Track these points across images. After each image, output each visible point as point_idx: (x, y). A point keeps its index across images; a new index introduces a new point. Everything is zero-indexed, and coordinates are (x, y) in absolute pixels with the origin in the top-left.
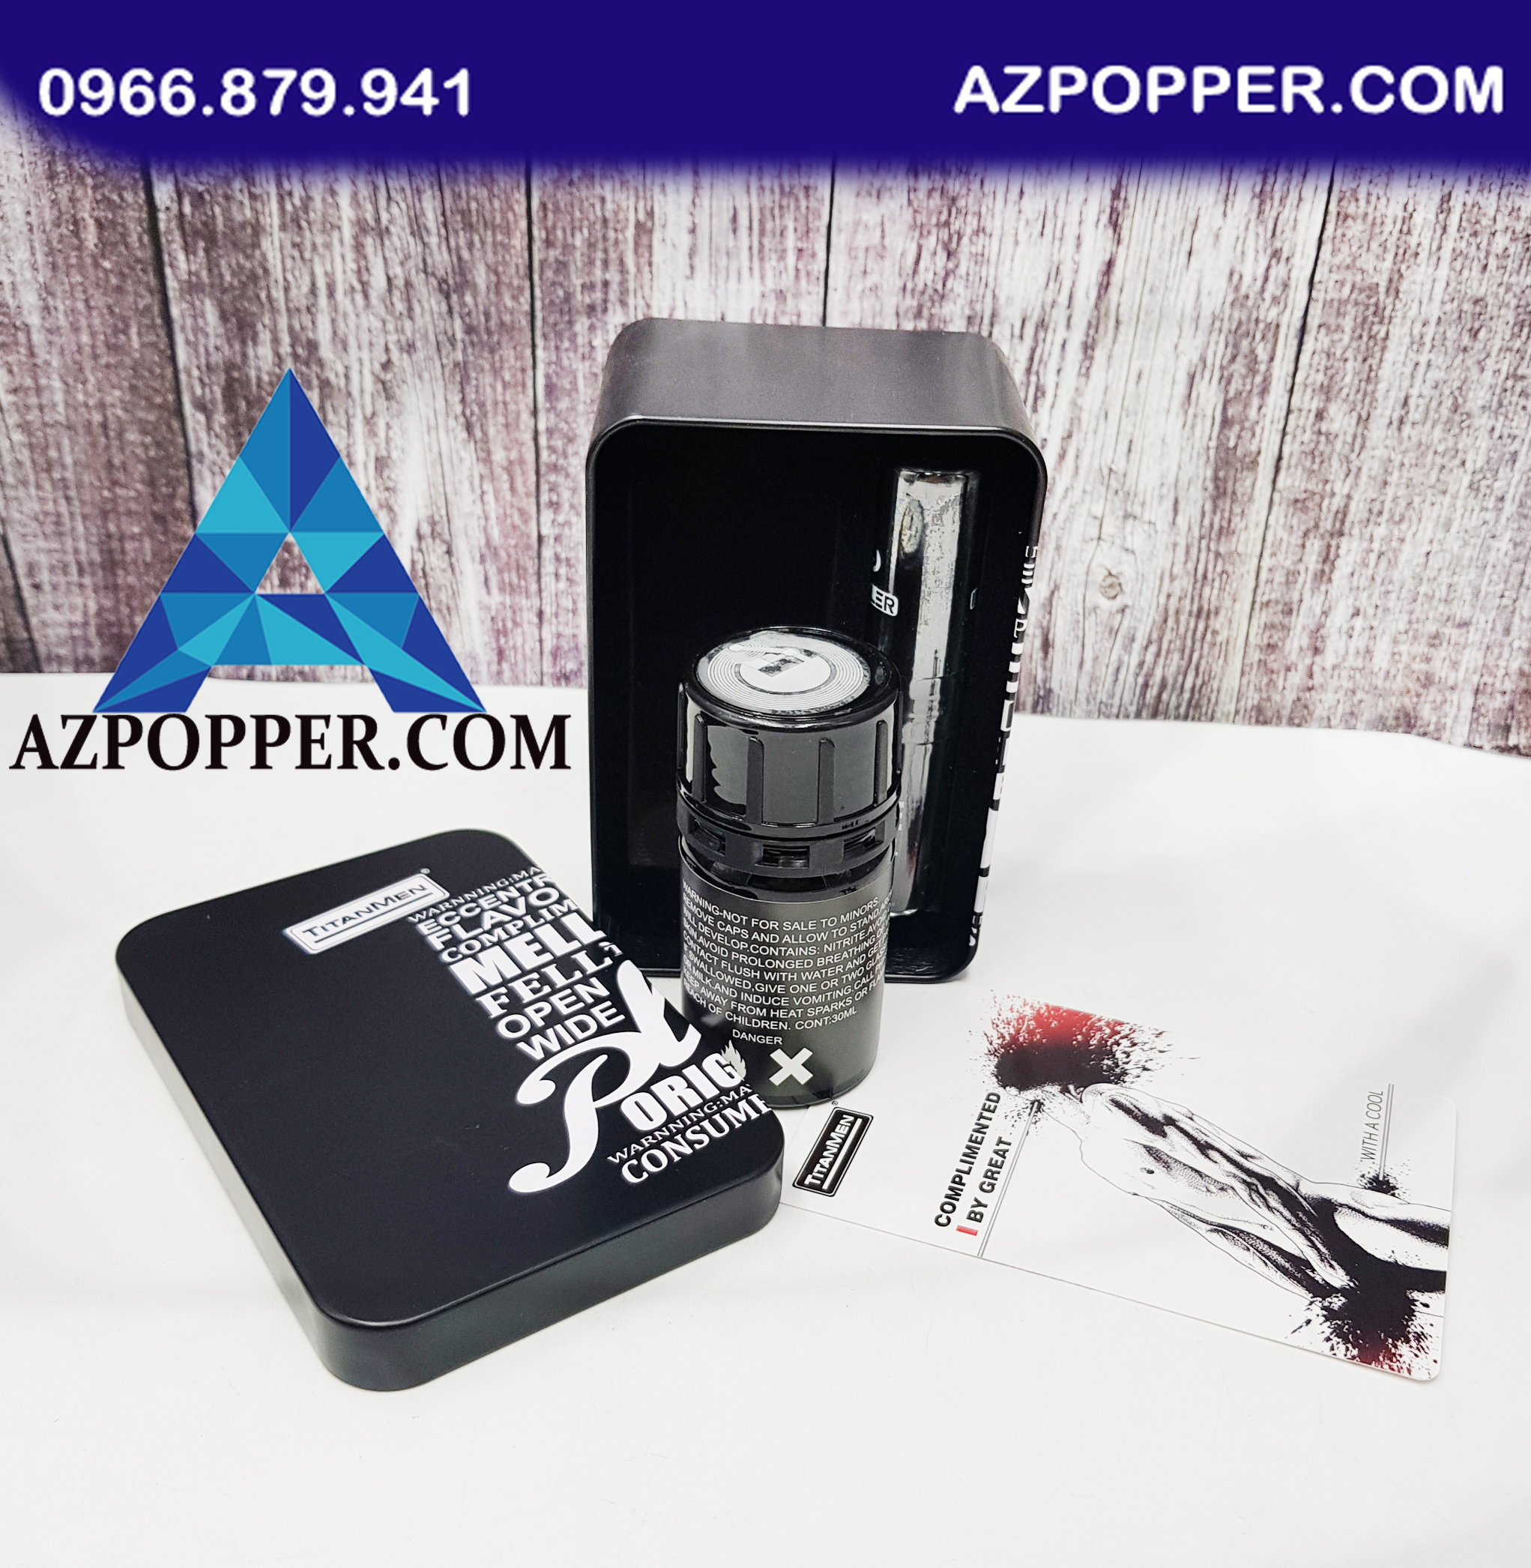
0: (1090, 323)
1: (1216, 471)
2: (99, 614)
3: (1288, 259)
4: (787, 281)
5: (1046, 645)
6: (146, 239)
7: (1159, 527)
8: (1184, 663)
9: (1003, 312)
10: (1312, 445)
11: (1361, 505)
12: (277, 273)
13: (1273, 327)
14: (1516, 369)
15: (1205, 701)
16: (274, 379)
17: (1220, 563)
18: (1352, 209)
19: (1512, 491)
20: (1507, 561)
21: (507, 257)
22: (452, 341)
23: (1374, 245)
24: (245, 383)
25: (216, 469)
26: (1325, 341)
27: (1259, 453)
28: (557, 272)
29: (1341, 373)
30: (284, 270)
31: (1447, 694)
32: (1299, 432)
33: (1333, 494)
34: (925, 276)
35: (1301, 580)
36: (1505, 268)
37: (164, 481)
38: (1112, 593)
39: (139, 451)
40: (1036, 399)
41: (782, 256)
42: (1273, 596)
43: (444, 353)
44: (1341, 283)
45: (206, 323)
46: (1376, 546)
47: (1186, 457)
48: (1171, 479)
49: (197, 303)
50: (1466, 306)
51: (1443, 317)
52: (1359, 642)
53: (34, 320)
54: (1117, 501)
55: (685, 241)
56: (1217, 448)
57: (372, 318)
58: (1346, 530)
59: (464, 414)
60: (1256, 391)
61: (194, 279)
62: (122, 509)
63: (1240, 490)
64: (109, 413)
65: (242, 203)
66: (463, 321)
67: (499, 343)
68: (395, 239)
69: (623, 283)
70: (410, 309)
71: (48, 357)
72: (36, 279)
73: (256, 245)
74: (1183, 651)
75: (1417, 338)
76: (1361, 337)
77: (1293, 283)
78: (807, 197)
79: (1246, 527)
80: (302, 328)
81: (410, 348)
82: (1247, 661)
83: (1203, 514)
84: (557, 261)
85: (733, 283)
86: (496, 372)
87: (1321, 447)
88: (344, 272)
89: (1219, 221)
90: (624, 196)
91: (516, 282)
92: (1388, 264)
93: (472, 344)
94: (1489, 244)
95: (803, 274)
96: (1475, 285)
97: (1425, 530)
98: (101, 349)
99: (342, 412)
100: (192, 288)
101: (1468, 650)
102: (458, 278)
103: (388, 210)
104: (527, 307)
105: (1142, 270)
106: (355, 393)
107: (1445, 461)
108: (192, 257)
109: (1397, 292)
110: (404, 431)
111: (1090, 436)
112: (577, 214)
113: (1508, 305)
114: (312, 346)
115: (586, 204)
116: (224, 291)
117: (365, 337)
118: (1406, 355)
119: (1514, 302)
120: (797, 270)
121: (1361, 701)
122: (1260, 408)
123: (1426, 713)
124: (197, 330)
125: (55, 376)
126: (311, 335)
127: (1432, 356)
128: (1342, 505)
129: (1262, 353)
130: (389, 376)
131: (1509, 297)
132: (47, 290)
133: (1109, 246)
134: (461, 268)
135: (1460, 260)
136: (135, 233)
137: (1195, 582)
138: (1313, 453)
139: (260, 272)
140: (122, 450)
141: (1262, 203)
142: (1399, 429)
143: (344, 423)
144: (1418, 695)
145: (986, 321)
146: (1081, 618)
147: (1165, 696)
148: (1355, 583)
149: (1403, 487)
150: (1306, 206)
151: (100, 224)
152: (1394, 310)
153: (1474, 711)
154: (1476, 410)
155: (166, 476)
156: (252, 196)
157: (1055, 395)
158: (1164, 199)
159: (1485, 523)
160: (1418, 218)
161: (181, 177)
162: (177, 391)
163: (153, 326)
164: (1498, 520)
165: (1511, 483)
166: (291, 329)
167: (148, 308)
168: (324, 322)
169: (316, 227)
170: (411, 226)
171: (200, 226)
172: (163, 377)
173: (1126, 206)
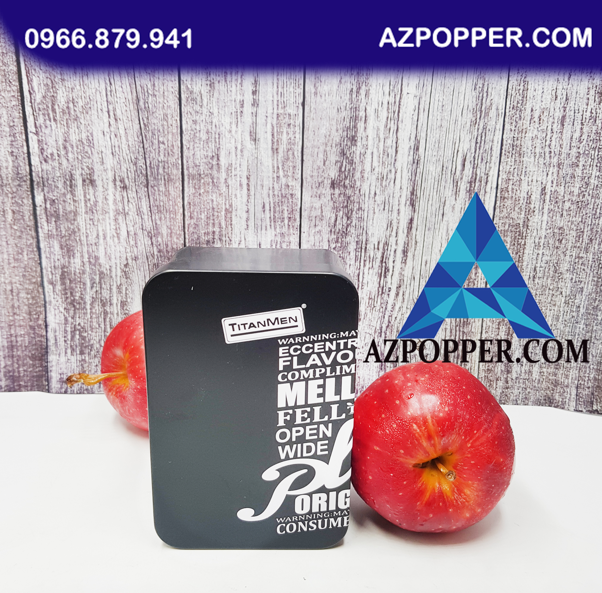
0: (405, 242)
2: (5, 367)
4: (285, 230)
6: (32, 217)
9: (370, 239)
12: (83, 230)
14: (579, 254)
16: (81, 272)
18: (506, 195)
19: (583, 303)
20: (584, 332)
21: (175, 223)
22: (153, 255)
23: (516, 209)
24: (69, 273)
25: (56, 308)
28: (194, 228)
30: (86, 229)
34: (339, 227)
36: (570, 215)
39: (25, 301)
40: (385, 273)
41: (283, 220)
43: (149, 260)
44: (504, 224)
45: (55, 251)
49: (51, 242)
51: (547, 235)
55: (245, 215)
57: (121, 247)
61: (50, 233)
62: (17, 324)
64: (13, 286)
65: (70, 204)
66: (157, 248)
68: (131, 217)
69: (220, 232)
70: (136, 243)
73: (75, 220)
75: (537, 244)
76: (514, 244)
78: (292, 198)
79: (474, 322)
80: (93, 252)
81: (136, 259)
84: (194, 224)
85: (264, 231)
88: (110, 230)
89: (454, 202)
90: (220, 199)
91: (178, 232)
92: (523, 215)
94: (563, 206)
95: (291, 226)
96: (559, 222)
98: (12, 261)
99: (108, 284)
100: (49, 236)
101: (571, 371)
102: (155, 231)
103: (128, 206)
104: (183, 242)
105: (425, 221)
106: (114, 276)
107: (553, 293)
108: (49, 224)
109: (528, 226)
110: (133, 291)
111: (408, 286)
112: (203, 206)
113: (573, 230)
114: (97, 258)
115: (206, 202)
116: (62, 237)
117: (118, 255)
118: (533, 251)
119: (575, 228)
120: (289, 226)
121: (529, 393)
122: (476, 274)
123: (557, 397)
124: (51, 253)
126: (96, 254)
127: (543, 251)
130: (127, 270)
131: (573, 226)
133: (411, 213)
134: (156, 227)
135: (552, 212)
136: (27, 215)
139: (76, 230)
140: (18, 300)
142: (534, 281)
143: (109, 288)
144: (553, 390)
145: (364, 243)
150: (488, 195)
151: (14, 212)
152: (526, 233)
153: (577, 395)
154: (564, 272)
155: (35, 310)
156: (74, 201)
157: (393, 271)
158: (431, 194)
159: (573, 317)
160: (533, 197)
161: (46, 194)
162: (42, 277)
163: (33, 251)
164: (578, 316)
165: (581, 300)
166: (88, 252)
167: (31, 244)
168: (101, 249)
169: (100, 212)
170: (137, 212)
171: (53, 213)
172: (36, 271)
173: (417, 198)
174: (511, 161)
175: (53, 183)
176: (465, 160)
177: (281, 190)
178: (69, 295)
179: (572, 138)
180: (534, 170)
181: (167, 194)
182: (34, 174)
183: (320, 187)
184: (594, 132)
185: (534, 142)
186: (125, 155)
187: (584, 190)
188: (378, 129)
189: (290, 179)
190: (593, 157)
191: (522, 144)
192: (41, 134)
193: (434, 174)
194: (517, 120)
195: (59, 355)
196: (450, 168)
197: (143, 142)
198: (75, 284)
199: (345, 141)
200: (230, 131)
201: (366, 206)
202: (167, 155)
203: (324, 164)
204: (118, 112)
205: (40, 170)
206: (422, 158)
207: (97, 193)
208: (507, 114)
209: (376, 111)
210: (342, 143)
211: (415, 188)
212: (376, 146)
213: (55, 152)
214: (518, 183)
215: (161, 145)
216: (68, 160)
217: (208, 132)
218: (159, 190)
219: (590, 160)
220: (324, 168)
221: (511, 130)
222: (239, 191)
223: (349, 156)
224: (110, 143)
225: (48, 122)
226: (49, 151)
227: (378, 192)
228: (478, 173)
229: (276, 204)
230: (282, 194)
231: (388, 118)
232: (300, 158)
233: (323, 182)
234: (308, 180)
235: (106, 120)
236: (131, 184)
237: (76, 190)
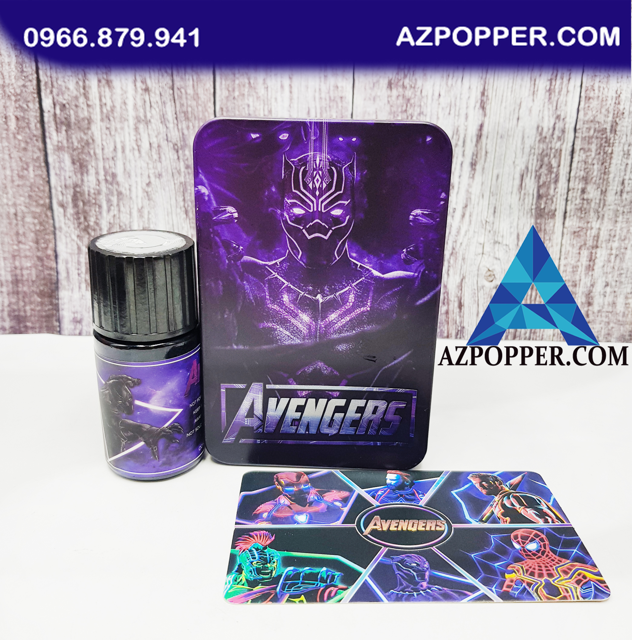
0: (473, 154)
1: (536, 218)
2: (9, 306)
3: (564, 119)
5: (460, 306)
6: (39, 125)
7: (511, 247)
10: (581, 205)
11: (606, 232)
12: (98, 141)
13: (559, 151)
16: (96, 192)
18: (592, 95)
22: (179, 172)
23: (603, 111)
24: (82, 194)
25: (68, 235)
26: (583, 156)
27: (556, 210)
29: (592, 171)
30: (102, 140)
32: (574, 199)
33: (592, 228)
35: (579, 270)
37: (43, 241)
38: (491, 279)
39: (32, 227)
42: (567, 278)
43: (175, 178)
44: (589, 129)
45: (65, 166)
46: (614, 252)
47: (521, 214)
48: (515, 224)
49: (61, 156)
52: (609, 299)
54: (490, 235)
56: (536, 208)
57: (142, 162)
58: (599, 245)
59: (184, 207)
60: (552, 181)
61: (60, 144)
62: (22, 255)
63: (548, 229)
64: (18, 209)
65: (83, 109)
66: (185, 163)
68: (153, 125)
70: (160, 158)
73: (89, 128)
75: (626, 152)
76: (600, 153)
77: (567, 130)
78: (342, 101)
79: (552, 246)
80: (110, 167)
81: (160, 176)
87: (585, 206)
88: (130, 141)
89: (530, 103)
92: (610, 118)
98: (16, 178)
99: (127, 207)
100: (59, 148)
102: (182, 143)
103: (150, 112)
105: (496, 127)
106: (134, 197)
108: (59, 134)
109: (616, 131)
111: (476, 206)
114: (114, 176)
115: (241, 108)
116: (74, 150)
117: (139, 171)
118: (622, 160)
121: (612, 328)
122: (555, 189)
124: (61, 168)
126: (114, 171)
128: (596, 233)
129: (554, 163)
130: (149, 189)
133: (481, 118)
136: (34, 123)
138: (581, 209)
139: (91, 141)
140: (24, 226)
141: (550, 94)
142: (621, 195)
143: (128, 212)
146: (476, 292)
148: (605, 271)
149: (625, 223)
150: (570, 95)
151: (17, 118)
152: (614, 140)
155: (43, 238)
156: (88, 106)
157: (459, 188)
158: (505, 94)
160: (623, 97)
161: (55, 97)
162: (50, 198)
163: (40, 167)
166: (104, 168)
167: (38, 158)
168: (120, 164)
169: (117, 120)
170: (161, 119)
171: (63, 120)
172: (44, 191)
173: (488, 99)
175: (63, 84)
177: (329, 92)
178: (82, 219)
181: (196, 97)
195: (72, 290)
198: (90, 206)
201: (429, 110)
207: (114, 97)
211: (486, 88)
218: (186, 93)
222: (279, 93)
227: (442, 94)
230: (330, 98)
233: (378, 82)
236: (154, 85)
237: (90, 92)
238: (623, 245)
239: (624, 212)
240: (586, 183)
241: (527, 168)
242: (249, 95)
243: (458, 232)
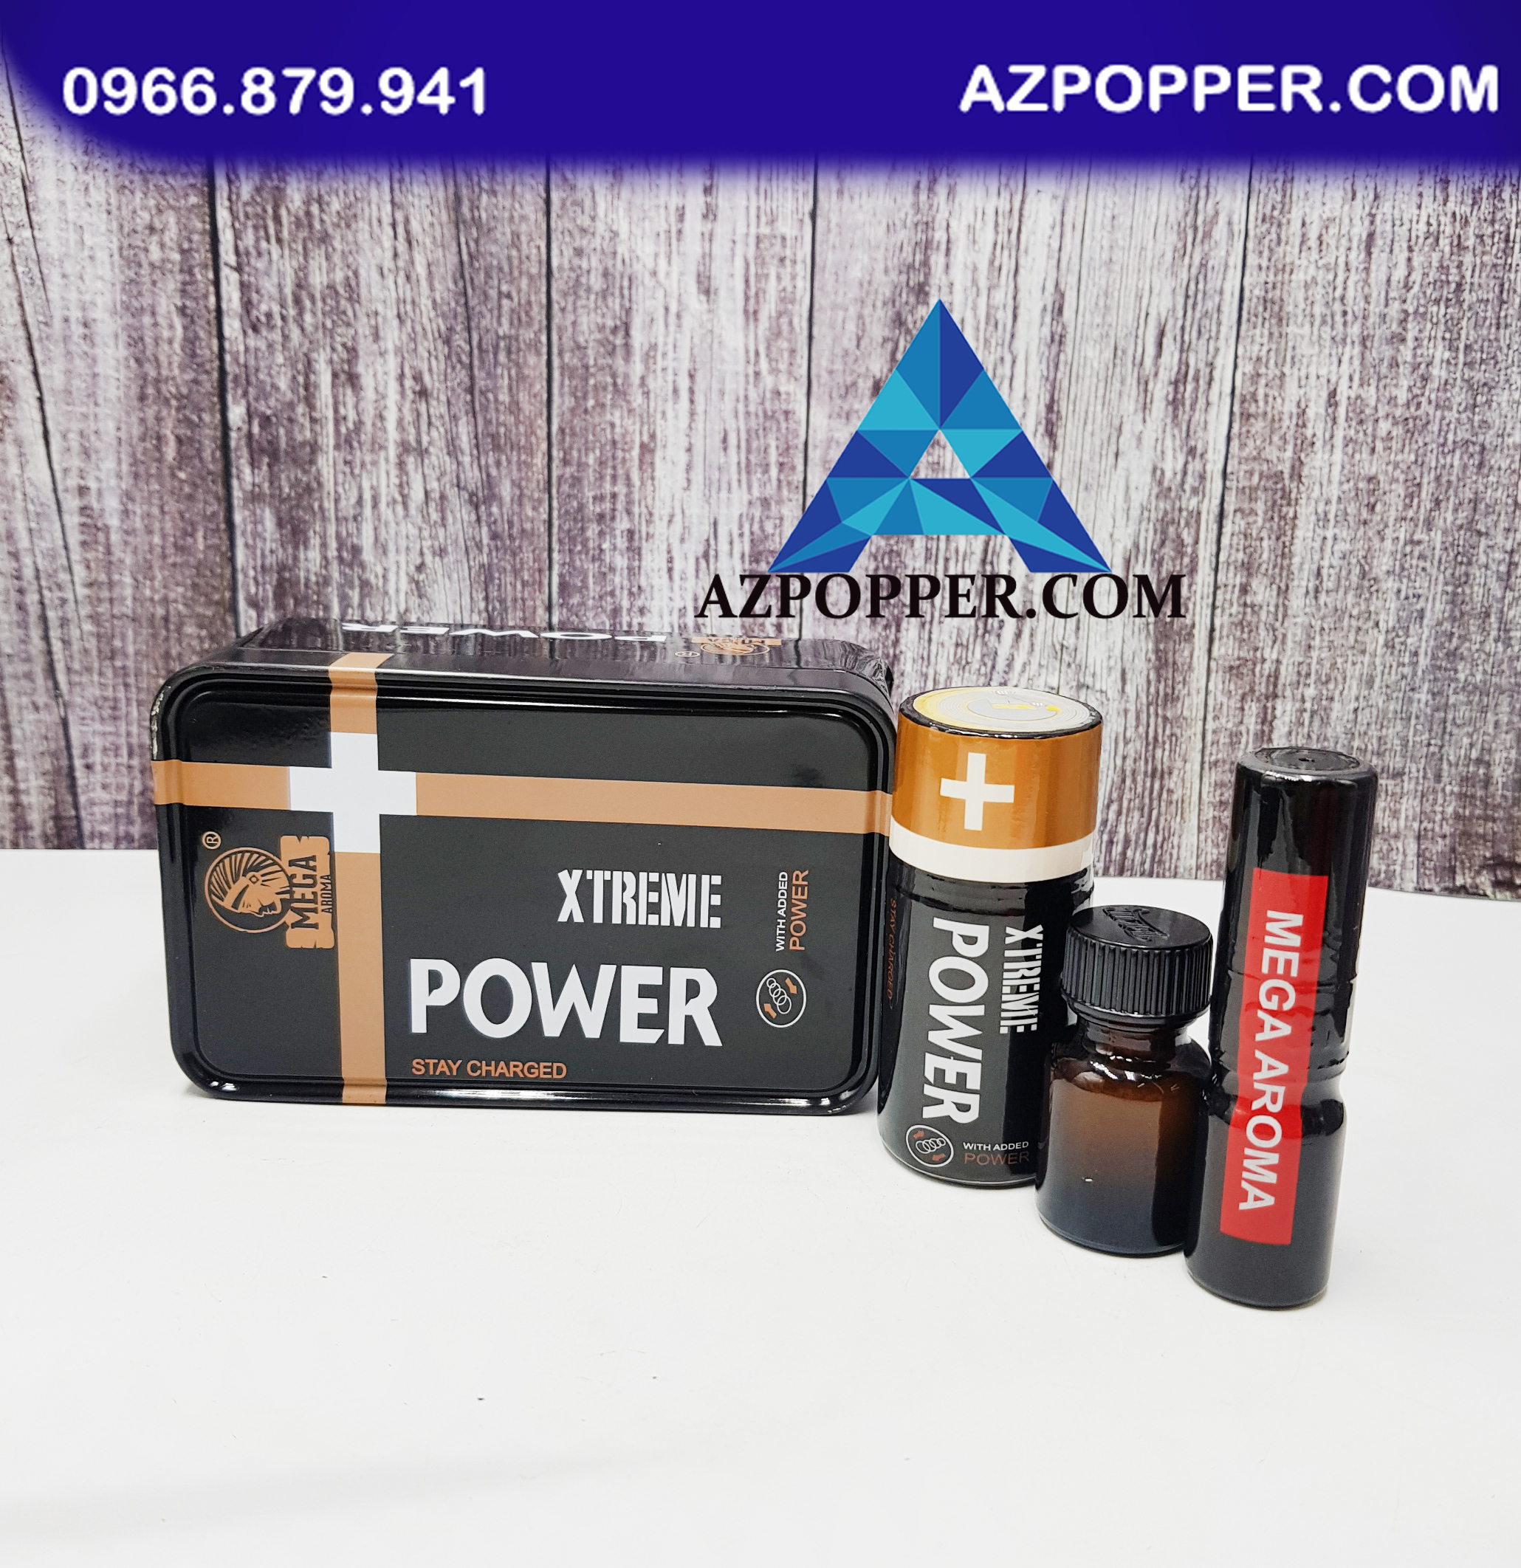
1: (1157, 642)
3: (1202, 455)
4: (770, 490)
6: (218, 454)
7: (1110, 695)
8: (1144, 820)
10: (1240, 616)
11: (1290, 668)
12: (329, 486)
13: (1195, 514)
14: (1412, 535)
15: (1168, 857)
16: (321, 580)
17: (1168, 726)
18: (1253, 409)
19: (1424, 644)
20: (1429, 711)
21: (530, 474)
22: (479, 546)
23: (1275, 439)
24: (295, 582)
26: (1242, 523)
27: (1193, 626)
28: (572, 486)
29: (1259, 551)
30: (336, 484)
31: (1392, 842)
32: (1227, 605)
33: (1264, 660)
35: (1243, 740)
36: (1390, 448)
39: (195, 643)
41: (766, 469)
42: (1220, 756)
43: (471, 556)
44: (1251, 473)
45: (264, 529)
46: (1308, 705)
47: (1128, 633)
48: (1117, 652)
49: (258, 511)
50: (1361, 485)
51: (1342, 496)
53: (114, 522)
54: (1071, 672)
55: (682, 458)
57: (409, 525)
58: (1279, 693)
59: (487, 610)
60: (1185, 571)
61: (257, 490)
63: (1179, 661)
64: (171, 608)
65: (302, 425)
66: (490, 528)
67: (520, 547)
68: (434, 458)
69: (628, 495)
70: (443, 518)
71: (122, 555)
72: (119, 487)
73: (313, 462)
74: (1142, 810)
75: (1322, 516)
76: (1272, 518)
77: (1208, 476)
78: (787, 420)
80: (348, 534)
81: (442, 552)
82: (1203, 818)
83: (1149, 682)
84: (572, 476)
85: (724, 494)
86: (516, 572)
87: (1249, 618)
88: (388, 485)
89: (1140, 427)
90: (630, 422)
91: (536, 495)
92: (1289, 453)
93: (497, 549)
94: (1374, 430)
95: (784, 483)
96: (1367, 465)
97: (1350, 688)
98: (170, 550)
100: (254, 497)
101: (1404, 800)
102: (486, 492)
103: (429, 433)
104: (545, 516)
105: (1077, 470)
106: (392, 591)
107: (1360, 623)
108: (256, 471)
109: (1300, 477)
112: (591, 437)
113: (1397, 481)
114: (356, 550)
115: (598, 428)
116: (282, 501)
117: (403, 543)
118: (1314, 531)
119: (1402, 477)
120: (779, 481)
122: (1190, 586)
124: (256, 535)
125: (127, 573)
126: (355, 541)
127: (1337, 531)
128: (1273, 669)
129: (1187, 538)
130: (422, 577)
131: (1397, 473)
132: (128, 496)
134: (489, 483)
135: (1351, 445)
136: (209, 449)
137: (1147, 744)
138: (1241, 623)
139: (315, 485)
140: (180, 641)
141: (1175, 409)
142: (1316, 598)
147: (1129, 853)
149: (1326, 649)
150: (1213, 410)
151: (179, 440)
152: (1299, 492)
153: (1419, 856)
154: (1381, 576)
156: (313, 420)
158: (1091, 409)
159: (1404, 677)
160: (1311, 413)
161: (252, 403)
162: (234, 589)
164: (1415, 674)
165: (1422, 638)
166: (338, 536)
167: (214, 514)
168: (367, 529)
169: (367, 447)
170: (448, 447)
171: (265, 444)
172: (222, 576)
173: (1059, 417)
174: (1260, 334)
175: (268, 380)
176: (1162, 334)
177: (762, 403)
179: (1389, 281)
180: (1311, 352)
181: (515, 407)
182: (228, 358)
183: (850, 397)
184: (1435, 264)
185: (1310, 293)
186: (425, 320)
187: (1419, 392)
188: (975, 269)
189: (783, 378)
190: (1435, 320)
191: (1285, 297)
192: (247, 269)
193: (1096, 365)
194: (1273, 245)
196: (1130, 352)
197: (465, 294)
199: (904, 295)
200: (654, 273)
202: (516, 322)
203: (858, 346)
204: (415, 227)
205: (242, 348)
206: (1070, 330)
207: (362, 404)
208: (1251, 233)
209: (971, 229)
210: (898, 299)
211: (1056, 397)
212: (970, 304)
213: (276, 309)
214: (1277, 382)
215: (505, 302)
216: (303, 329)
217: (606, 274)
218: (496, 400)
219: (1429, 326)
220: (858, 353)
221: (1260, 268)
222: (670, 404)
223: (911, 326)
224: (394, 294)
225: (264, 244)
226: (264, 308)
228: (1192, 362)
229: (753, 435)
230: (765, 413)
231: (995, 244)
232: (805, 333)
233: (854, 384)
234: (823, 381)
235: (387, 242)
236: (437, 384)
237: (317, 395)
238: (1325, 692)
239: (1323, 629)
240: (1250, 575)
241: (1136, 546)
242: (613, 406)
243: (1009, 666)
